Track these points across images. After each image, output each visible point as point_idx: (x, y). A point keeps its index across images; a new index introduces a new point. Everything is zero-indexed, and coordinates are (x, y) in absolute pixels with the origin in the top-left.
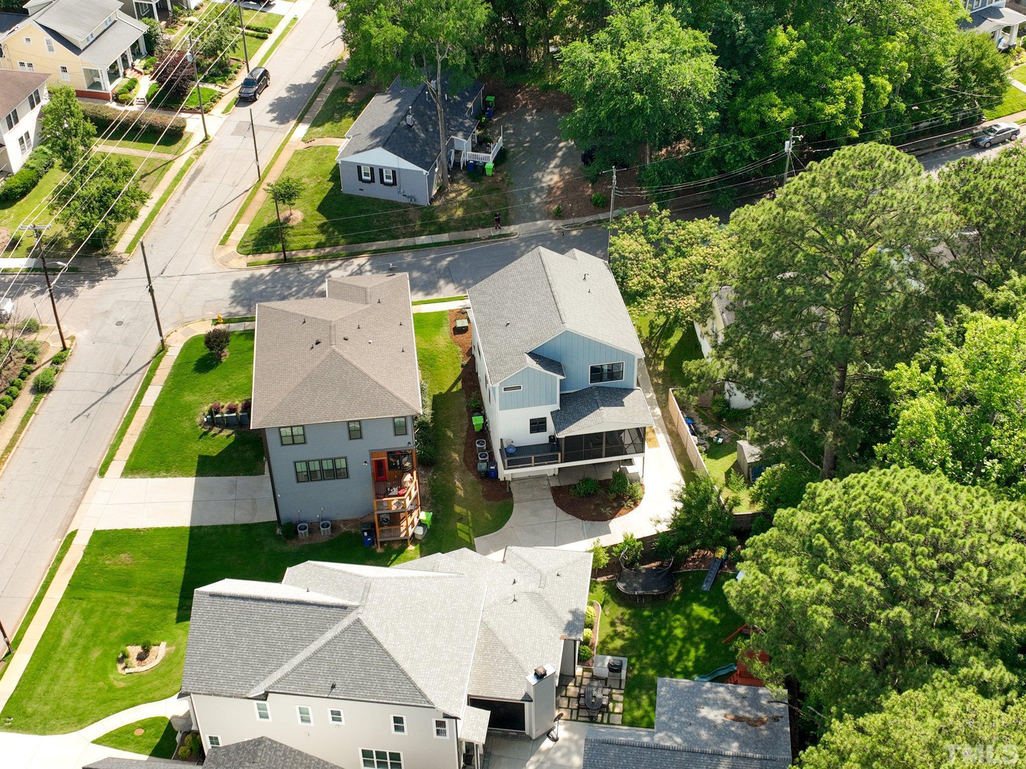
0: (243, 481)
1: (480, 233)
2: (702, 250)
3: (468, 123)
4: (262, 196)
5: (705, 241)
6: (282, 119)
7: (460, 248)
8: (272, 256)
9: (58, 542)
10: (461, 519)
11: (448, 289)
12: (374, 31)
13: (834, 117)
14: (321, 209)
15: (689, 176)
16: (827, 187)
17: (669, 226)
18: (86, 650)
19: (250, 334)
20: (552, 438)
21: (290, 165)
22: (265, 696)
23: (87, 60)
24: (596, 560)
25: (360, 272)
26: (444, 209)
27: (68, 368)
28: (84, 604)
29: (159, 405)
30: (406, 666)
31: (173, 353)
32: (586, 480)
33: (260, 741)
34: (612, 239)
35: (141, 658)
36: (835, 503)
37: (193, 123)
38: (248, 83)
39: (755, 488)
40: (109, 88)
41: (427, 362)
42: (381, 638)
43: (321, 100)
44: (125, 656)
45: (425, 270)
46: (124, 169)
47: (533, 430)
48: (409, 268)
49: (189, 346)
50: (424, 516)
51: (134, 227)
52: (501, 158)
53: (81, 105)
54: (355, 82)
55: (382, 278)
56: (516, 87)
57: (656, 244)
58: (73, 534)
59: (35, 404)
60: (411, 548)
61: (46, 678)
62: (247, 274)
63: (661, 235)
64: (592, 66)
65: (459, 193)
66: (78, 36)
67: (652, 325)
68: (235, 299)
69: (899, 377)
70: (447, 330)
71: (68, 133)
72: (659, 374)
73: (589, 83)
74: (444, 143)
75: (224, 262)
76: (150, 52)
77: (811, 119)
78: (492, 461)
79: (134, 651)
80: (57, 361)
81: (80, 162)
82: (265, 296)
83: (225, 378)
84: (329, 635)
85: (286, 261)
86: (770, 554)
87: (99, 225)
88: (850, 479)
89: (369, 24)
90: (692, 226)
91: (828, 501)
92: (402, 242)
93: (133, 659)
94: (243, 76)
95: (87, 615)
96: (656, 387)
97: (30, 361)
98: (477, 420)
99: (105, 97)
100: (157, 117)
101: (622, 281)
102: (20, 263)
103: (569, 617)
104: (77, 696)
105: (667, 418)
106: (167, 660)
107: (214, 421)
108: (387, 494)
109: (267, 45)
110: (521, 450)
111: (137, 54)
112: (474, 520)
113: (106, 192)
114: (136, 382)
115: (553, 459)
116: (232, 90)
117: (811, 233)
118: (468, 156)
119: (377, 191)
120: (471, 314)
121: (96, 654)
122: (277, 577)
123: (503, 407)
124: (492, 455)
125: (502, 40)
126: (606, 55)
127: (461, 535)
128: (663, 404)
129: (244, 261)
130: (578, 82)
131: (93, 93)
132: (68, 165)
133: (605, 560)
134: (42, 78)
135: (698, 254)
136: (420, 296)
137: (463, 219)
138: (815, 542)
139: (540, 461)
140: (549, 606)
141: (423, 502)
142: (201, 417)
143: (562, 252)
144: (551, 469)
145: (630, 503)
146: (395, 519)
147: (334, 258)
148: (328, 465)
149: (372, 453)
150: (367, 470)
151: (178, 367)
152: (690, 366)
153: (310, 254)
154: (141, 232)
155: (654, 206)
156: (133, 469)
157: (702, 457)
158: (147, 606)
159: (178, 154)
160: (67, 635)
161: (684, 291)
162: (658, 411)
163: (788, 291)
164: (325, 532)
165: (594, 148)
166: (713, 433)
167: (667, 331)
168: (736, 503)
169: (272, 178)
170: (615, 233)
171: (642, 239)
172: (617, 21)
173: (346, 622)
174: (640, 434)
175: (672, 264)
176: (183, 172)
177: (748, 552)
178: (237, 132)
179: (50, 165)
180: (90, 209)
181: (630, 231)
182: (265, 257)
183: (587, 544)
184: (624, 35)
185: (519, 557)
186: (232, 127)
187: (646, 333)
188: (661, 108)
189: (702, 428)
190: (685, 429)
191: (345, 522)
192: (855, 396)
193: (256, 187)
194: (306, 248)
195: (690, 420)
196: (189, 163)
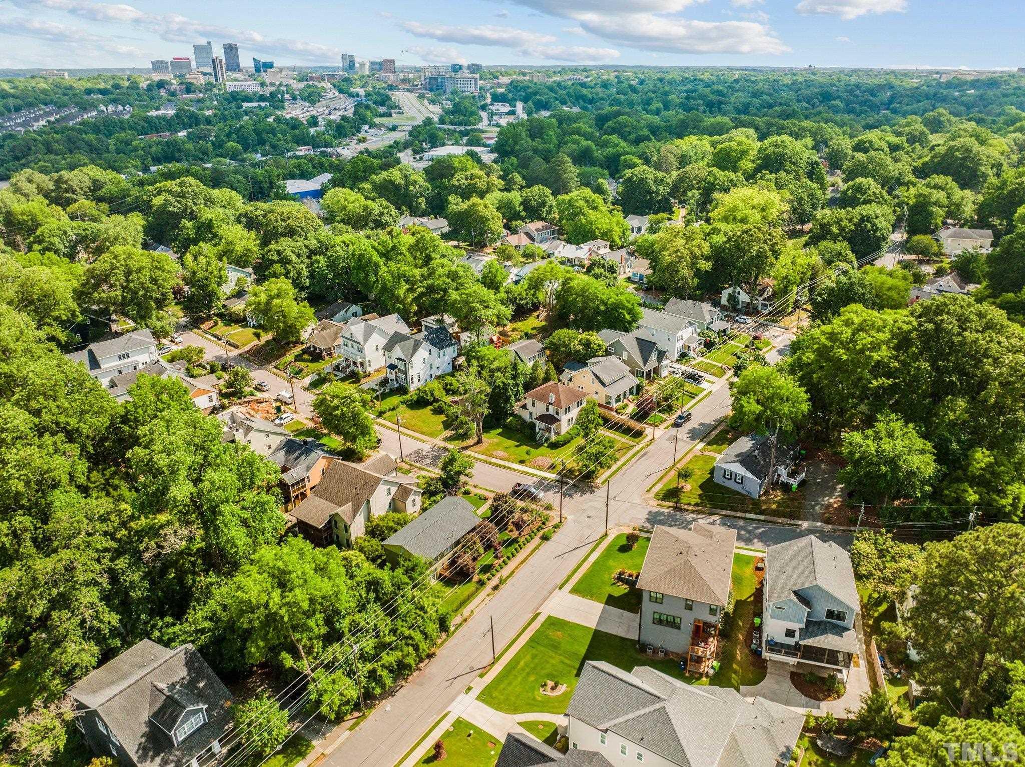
0: (626, 614)
1: (780, 520)
2: (908, 561)
3: (788, 462)
4: (673, 473)
5: (910, 557)
6: (693, 438)
7: (770, 525)
8: (671, 504)
9: (531, 615)
10: (736, 672)
11: (758, 545)
12: (745, 404)
13: (1004, 506)
14: (701, 487)
15: (907, 519)
16: (985, 543)
17: (890, 543)
18: (528, 674)
19: (648, 539)
20: (797, 643)
21: (691, 461)
22: (606, 731)
23: (607, 391)
24: (807, 722)
25: (713, 523)
26: (766, 501)
27: (560, 531)
28: (534, 651)
29: (596, 563)
30: (683, 742)
31: (610, 539)
32: (812, 674)
33: (596, 754)
34: (855, 542)
35: (553, 689)
36: (958, 733)
37: (649, 430)
38: (680, 417)
39: (915, 712)
40: (615, 405)
41: (737, 580)
42: (674, 722)
43: (715, 433)
44: (545, 685)
45: (749, 532)
46: (611, 444)
47: (787, 635)
48: (740, 529)
49: (618, 537)
50: (716, 664)
51: (608, 473)
52: (802, 484)
53: (598, 410)
54: (733, 428)
55: (723, 529)
56: (819, 450)
57: (881, 551)
58: (539, 614)
59: (539, 545)
60: (704, 679)
61: (506, 682)
62: (656, 510)
63: (885, 547)
64: (861, 446)
65: (776, 496)
66: (607, 380)
67: (870, 597)
68: (648, 520)
69: (1016, 669)
70: (752, 566)
71: (590, 421)
72: (869, 626)
73: (858, 455)
74: (772, 469)
75: (646, 500)
76: (638, 393)
77: (989, 504)
78: (760, 645)
79: (550, 684)
80: (556, 527)
81: (591, 436)
82: (661, 523)
83: (632, 558)
84: (647, 710)
85: (677, 508)
86: (909, 750)
87: (592, 467)
88: (971, 721)
89: (744, 401)
90: (904, 547)
91: (953, 730)
92: (739, 514)
93: (548, 688)
94: (679, 413)
95: (534, 657)
96: (865, 632)
97: (544, 523)
98: (757, 621)
99: (611, 409)
100: (632, 423)
101: (856, 566)
102: (552, 476)
103: (784, 750)
104: (518, 696)
105: (868, 653)
106: (564, 694)
107: (620, 578)
108: (698, 645)
109: (694, 401)
110: (777, 644)
111: (631, 393)
112: (743, 676)
113: (599, 452)
114: (589, 548)
115: (795, 655)
116: (671, 419)
117: (972, 567)
118: (784, 478)
119: (731, 484)
120: (766, 562)
121: (532, 678)
122: (629, 669)
123: (773, 617)
124: (761, 642)
125: (816, 424)
126: (870, 442)
127: (733, 681)
128: (868, 644)
129: (656, 503)
130: (852, 454)
131: (607, 406)
132: (586, 436)
133: (812, 723)
134: (585, 395)
135: (904, 563)
136: (742, 545)
137: (774, 511)
138: (940, 753)
139: (787, 654)
140: (773, 739)
141: (718, 656)
142: (614, 575)
143: (825, 541)
144: (793, 661)
145: (835, 695)
146: (699, 660)
147: (702, 513)
148: (670, 619)
149: (695, 620)
150: (691, 628)
151: (610, 546)
152: (886, 625)
153: (691, 508)
154: (610, 476)
155: (883, 530)
156: (574, 591)
157: (885, 683)
158: (563, 662)
159: (638, 443)
160: (522, 663)
161: (891, 582)
162: (864, 647)
163: (951, 596)
164: (661, 655)
165: (854, 491)
166: (895, 671)
167: (878, 603)
168: (901, 716)
169: (680, 466)
170: (857, 539)
171: (872, 546)
172: (880, 426)
173: (658, 706)
174: (849, 656)
175: (888, 565)
176: (638, 452)
177: (897, 745)
178: (669, 439)
179: (578, 435)
180: (590, 459)
181: (865, 539)
182: (667, 503)
183: (802, 711)
184: (883, 434)
185: (762, 704)
186: (667, 436)
187: (865, 600)
188: (897, 477)
189: (889, 665)
190: (878, 662)
191: (673, 653)
192: (989, 675)
193: (671, 468)
194: (689, 504)
195: (882, 658)
196: (642, 449)
